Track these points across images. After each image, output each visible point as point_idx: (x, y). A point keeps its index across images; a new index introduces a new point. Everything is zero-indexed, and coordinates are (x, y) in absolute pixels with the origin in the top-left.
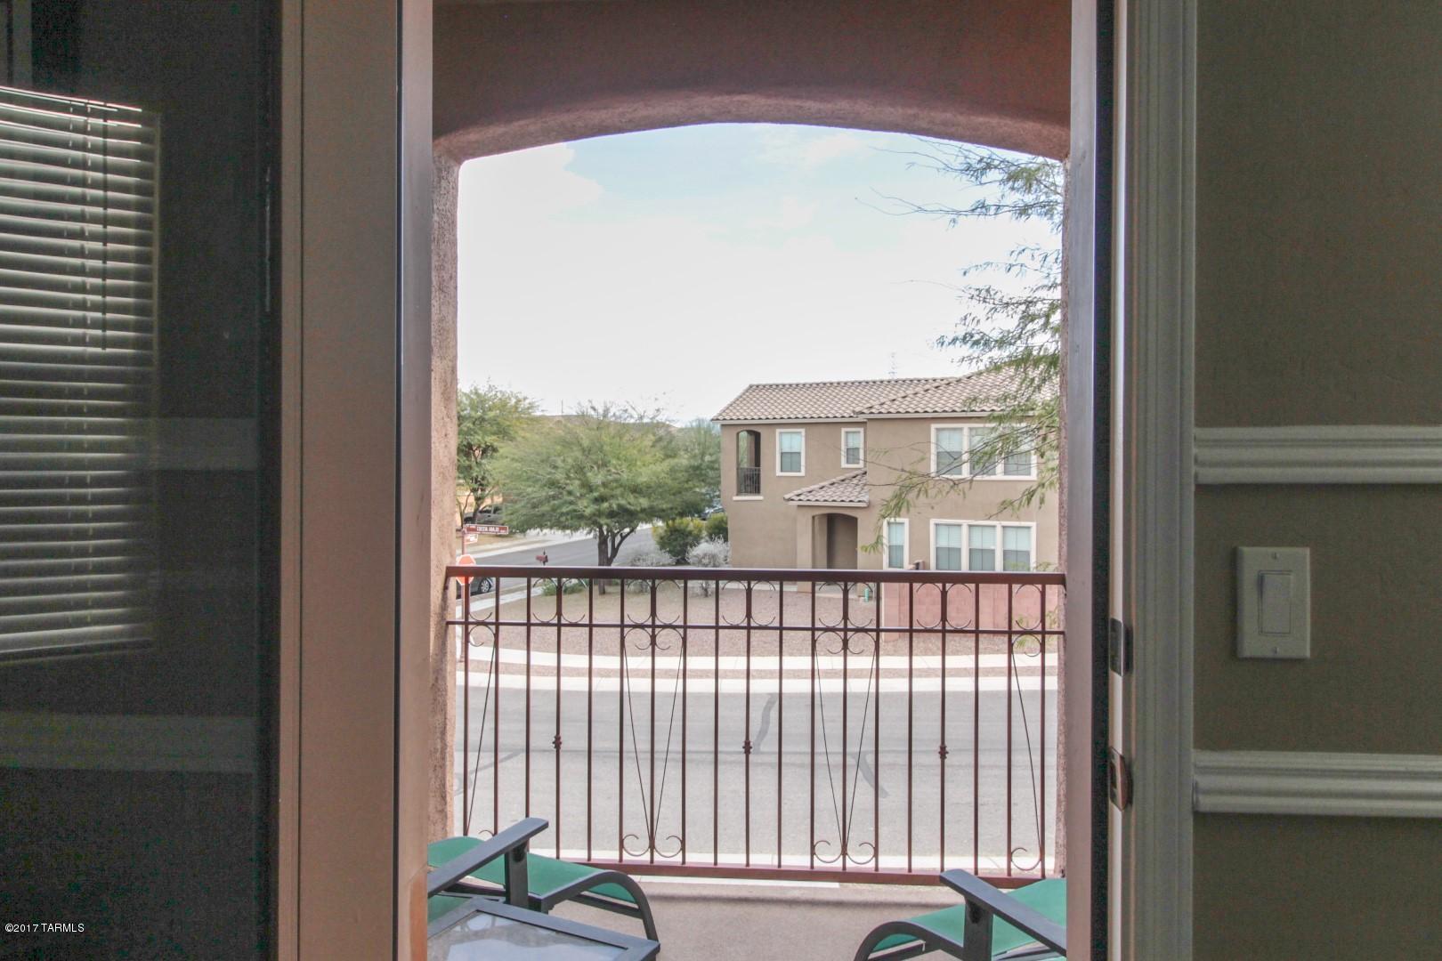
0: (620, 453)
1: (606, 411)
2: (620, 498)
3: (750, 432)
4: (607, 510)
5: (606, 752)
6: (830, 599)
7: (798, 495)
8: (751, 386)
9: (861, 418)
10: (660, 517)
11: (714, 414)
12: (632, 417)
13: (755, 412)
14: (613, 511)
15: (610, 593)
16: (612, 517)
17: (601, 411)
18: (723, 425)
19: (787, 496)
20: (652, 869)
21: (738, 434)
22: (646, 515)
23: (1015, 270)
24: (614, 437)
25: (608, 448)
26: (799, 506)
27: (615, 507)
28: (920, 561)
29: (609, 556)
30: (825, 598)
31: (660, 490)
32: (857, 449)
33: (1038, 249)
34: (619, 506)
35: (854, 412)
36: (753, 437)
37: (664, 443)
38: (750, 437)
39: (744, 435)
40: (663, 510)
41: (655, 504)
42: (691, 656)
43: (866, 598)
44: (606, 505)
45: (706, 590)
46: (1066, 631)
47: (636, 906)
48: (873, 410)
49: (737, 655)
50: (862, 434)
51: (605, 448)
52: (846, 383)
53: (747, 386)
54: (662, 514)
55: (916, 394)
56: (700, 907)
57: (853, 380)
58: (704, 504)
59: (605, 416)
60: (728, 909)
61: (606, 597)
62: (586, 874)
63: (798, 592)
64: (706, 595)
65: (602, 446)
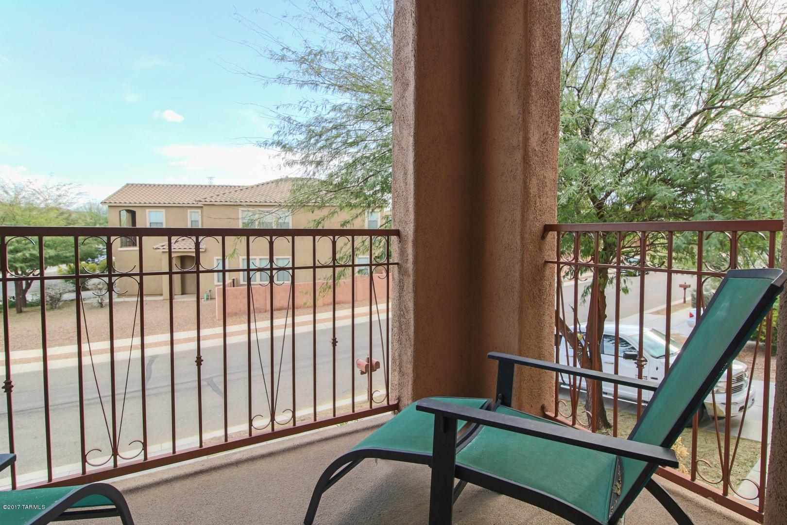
0: (30, 221)
1: (17, 194)
2: (31, 250)
3: (128, 211)
4: (21, 258)
5: (30, 409)
6: (184, 302)
7: (162, 246)
8: (128, 185)
9: (200, 204)
10: (63, 262)
11: (103, 199)
12: (38, 198)
13: (130, 200)
14: (27, 258)
15: (25, 312)
16: (26, 263)
17: (12, 194)
18: (109, 206)
19: (155, 247)
20: (117, 471)
21: (120, 212)
22: (54, 260)
23: (304, 110)
24: (24, 211)
25: (20, 218)
26: (163, 252)
27: (28, 255)
28: (235, 278)
29: (24, 287)
30: (181, 302)
31: (64, 245)
32: (198, 221)
33: (314, 102)
34: (31, 255)
35: (195, 201)
36: (129, 215)
37: (66, 215)
38: (128, 214)
39: (124, 213)
40: (67, 257)
41: (60, 253)
42: (93, 342)
43: (205, 299)
44: (19, 254)
45: (101, 304)
46: (400, 262)
47: (114, 507)
48: (206, 200)
49: (126, 338)
50: (200, 213)
51: (17, 217)
52: (189, 186)
53: (125, 184)
54: (66, 260)
55: (230, 192)
56: (164, 488)
57: (193, 184)
58: (97, 253)
59: (16, 198)
60: (188, 483)
61: (23, 315)
62: (65, 494)
63: (164, 300)
64: (101, 305)
65: (15, 217)
